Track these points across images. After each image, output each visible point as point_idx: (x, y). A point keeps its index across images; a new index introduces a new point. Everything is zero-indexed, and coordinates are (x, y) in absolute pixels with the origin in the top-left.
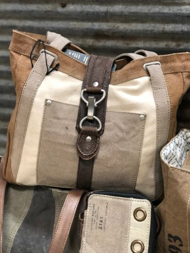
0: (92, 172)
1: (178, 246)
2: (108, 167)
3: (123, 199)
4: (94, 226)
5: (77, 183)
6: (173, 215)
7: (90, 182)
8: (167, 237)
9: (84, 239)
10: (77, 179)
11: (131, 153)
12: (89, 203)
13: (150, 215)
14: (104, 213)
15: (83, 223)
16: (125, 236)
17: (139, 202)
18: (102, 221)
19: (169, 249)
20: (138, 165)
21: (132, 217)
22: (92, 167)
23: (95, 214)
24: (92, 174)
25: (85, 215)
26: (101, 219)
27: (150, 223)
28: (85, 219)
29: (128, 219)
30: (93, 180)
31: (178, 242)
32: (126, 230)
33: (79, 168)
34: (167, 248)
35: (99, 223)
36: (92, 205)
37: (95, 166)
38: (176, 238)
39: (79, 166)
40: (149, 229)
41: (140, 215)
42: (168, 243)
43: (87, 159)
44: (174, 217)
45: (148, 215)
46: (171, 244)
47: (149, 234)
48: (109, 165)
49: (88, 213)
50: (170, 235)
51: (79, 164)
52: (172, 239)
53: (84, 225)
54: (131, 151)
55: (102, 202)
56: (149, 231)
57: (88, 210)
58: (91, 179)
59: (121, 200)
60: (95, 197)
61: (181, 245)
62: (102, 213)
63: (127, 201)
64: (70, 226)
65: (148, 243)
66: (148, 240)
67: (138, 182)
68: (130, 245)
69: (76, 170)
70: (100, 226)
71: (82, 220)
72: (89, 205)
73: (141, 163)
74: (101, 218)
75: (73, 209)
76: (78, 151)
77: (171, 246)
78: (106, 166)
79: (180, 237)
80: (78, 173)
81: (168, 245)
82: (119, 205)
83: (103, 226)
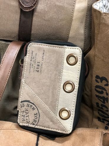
0: (32, 24)
1: (104, 86)
2: (45, 20)
3: (58, 47)
4: (32, 69)
5: (19, 35)
6: (102, 58)
7: (30, 34)
8: (94, 79)
9: (23, 80)
10: (19, 31)
11: (66, 8)
12: (28, 50)
13: (81, 60)
14: (41, 59)
15: (22, 67)
16: (59, 77)
17: (72, 50)
18: (39, 65)
19: (95, 89)
20: (71, 20)
21: (65, 61)
22: (32, 20)
23: (32, 60)
24: (31, 26)
25: (24, 60)
26: (38, 64)
27: (80, 67)
28: (24, 64)
29: (62, 63)
30: (32, 32)
31: (104, 82)
32: (59, 73)
33: (20, 21)
34: (94, 88)
35: (36, 67)
36: (31, 52)
37: (34, 19)
38: (103, 79)
39: (20, 18)
40: (79, 72)
41: (72, 60)
42: (95, 84)
43: (27, 11)
44: (103, 60)
45: (79, 60)
46: (98, 84)
47: (79, 76)
48: (47, 18)
49: (27, 59)
50: (97, 77)
51: (20, 16)
52: (99, 80)
53: (23, 69)
54: (66, 5)
55: (39, 49)
56: (79, 74)
57: (27, 56)
58: (31, 32)
59: (56, 48)
60: (34, 45)
61: (107, 85)
62: (39, 59)
63: (61, 49)
64: (11, 69)
65: (78, 83)
66: (78, 81)
67: (70, 35)
68: (62, 85)
69: (18, 22)
70: (37, 70)
71: (22, 64)
72: (28, 52)
73: (74, 18)
74: (38, 62)
75: (14, 55)
76: (20, 3)
77: (97, 87)
78: (44, 19)
79: (106, 77)
80: (20, 25)
81: (95, 86)
82: (54, 52)
83: (39, 69)
